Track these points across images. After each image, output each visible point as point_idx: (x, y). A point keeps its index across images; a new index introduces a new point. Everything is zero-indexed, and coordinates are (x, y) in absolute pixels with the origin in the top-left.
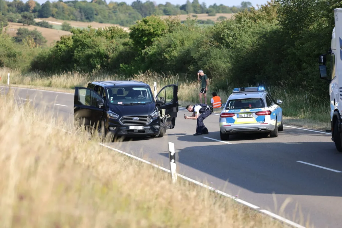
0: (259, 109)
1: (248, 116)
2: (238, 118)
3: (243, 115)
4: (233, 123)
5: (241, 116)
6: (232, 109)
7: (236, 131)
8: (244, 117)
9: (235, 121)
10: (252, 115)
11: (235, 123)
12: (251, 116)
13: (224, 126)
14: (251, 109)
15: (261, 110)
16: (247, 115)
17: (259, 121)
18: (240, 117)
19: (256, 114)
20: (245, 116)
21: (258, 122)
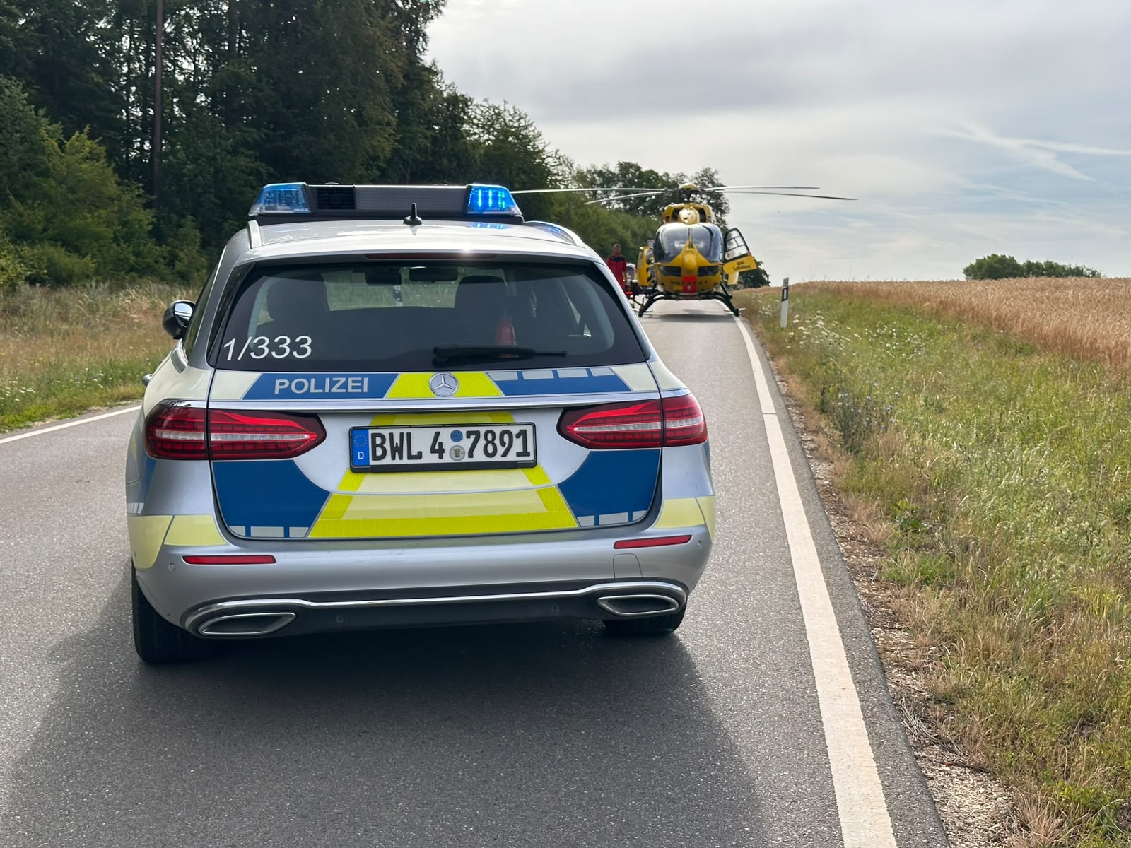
0: (598, 371)
1: (479, 456)
2: (358, 467)
3: (421, 441)
4: (296, 532)
5: (397, 450)
6: (290, 365)
7: (339, 621)
8: (434, 459)
9: (328, 508)
10: (518, 445)
11: (318, 531)
12: (512, 457)
13: (191, 559)
14: (511, 375)
15: (624, 388)
16: (466, 443)
17: (597, 509)
18: (387, 461)
19: (562, 430)
20: (440, 452)
21: (588, 521)
